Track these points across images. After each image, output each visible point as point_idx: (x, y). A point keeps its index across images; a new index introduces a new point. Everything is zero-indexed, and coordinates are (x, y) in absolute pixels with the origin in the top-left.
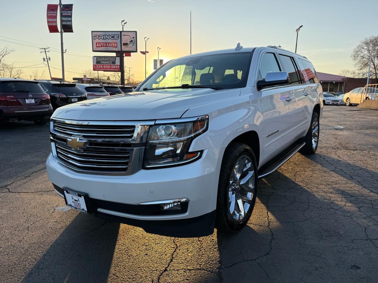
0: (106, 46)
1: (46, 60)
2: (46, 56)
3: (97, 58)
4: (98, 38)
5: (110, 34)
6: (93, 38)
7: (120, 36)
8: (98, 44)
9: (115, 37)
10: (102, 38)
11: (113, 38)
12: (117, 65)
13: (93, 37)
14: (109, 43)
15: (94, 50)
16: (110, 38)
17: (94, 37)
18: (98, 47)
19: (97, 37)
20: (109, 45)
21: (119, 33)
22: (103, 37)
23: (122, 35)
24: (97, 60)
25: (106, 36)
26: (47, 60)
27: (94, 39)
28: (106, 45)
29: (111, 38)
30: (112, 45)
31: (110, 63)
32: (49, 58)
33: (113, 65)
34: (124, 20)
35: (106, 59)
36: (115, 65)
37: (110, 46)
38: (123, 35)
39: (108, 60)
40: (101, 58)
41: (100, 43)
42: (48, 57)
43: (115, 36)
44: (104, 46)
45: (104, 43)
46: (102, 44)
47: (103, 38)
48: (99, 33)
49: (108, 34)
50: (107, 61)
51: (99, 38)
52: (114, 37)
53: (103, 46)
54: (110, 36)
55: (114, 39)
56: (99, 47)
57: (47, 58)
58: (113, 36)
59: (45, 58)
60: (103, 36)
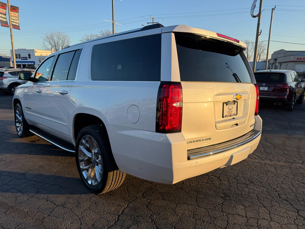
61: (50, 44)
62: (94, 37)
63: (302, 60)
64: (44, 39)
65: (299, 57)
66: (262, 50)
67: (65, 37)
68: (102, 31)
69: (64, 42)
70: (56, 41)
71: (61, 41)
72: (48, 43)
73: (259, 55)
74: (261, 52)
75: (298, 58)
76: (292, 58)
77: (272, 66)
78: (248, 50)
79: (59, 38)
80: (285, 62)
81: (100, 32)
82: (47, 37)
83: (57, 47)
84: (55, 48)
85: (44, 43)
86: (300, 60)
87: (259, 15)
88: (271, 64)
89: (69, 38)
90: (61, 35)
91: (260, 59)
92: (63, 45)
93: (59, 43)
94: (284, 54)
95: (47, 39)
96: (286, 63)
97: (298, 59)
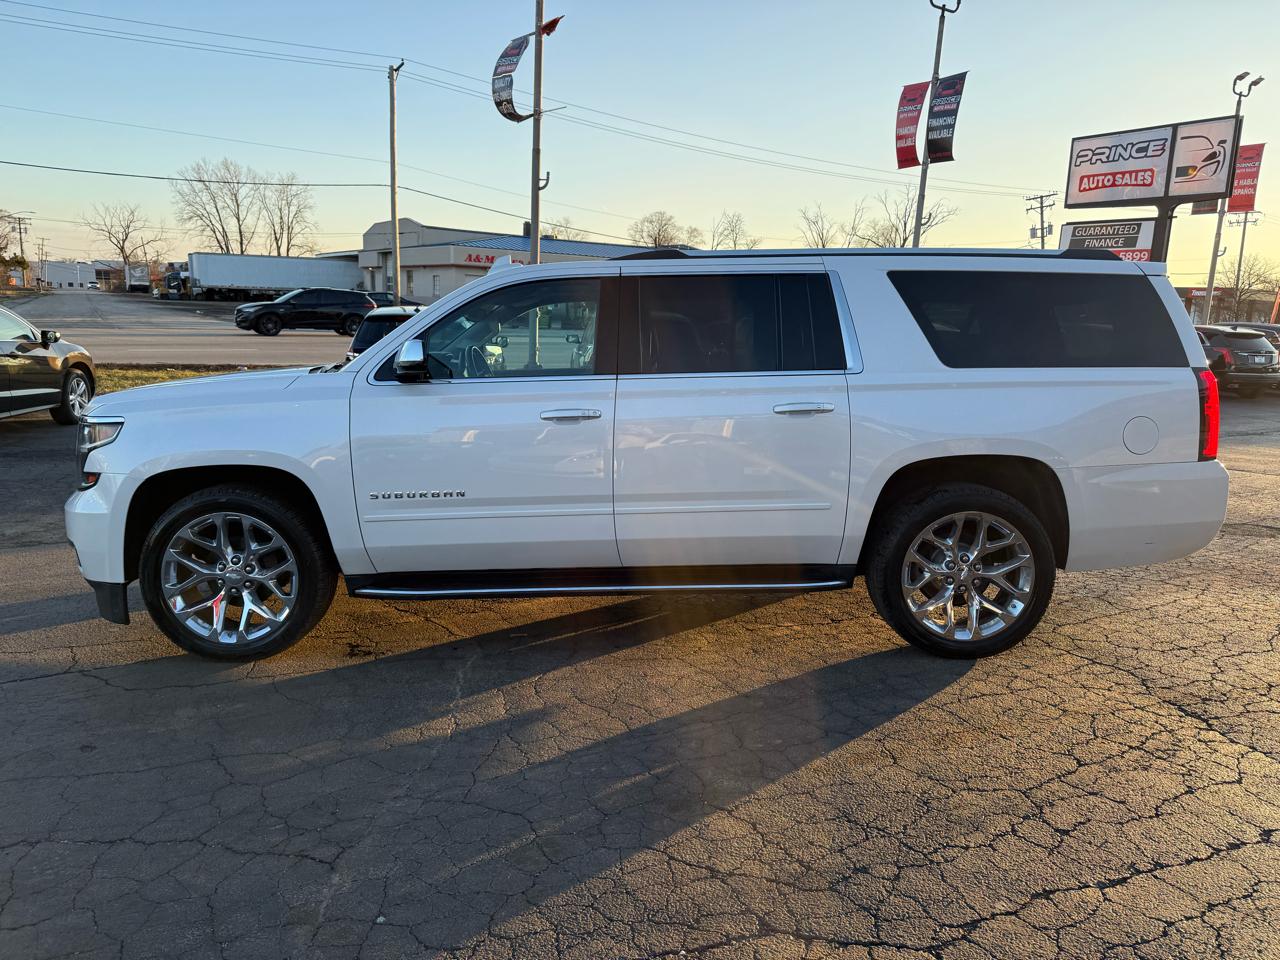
0: (1114, 185)
1: (1039, 233)
2: (1042, 222)
3: (1075, 229)
4: (1091, 160)
5: (1134, 138)
6: (1073, 162)
7: (1168, 144)
8: (1086, 180)
9: (1151, 148)
10: (1105, 159)
11: (1143, 154)
12: (1141, 251)
13: (1075, 157)
14: (1123, 173)
15: (1070, 202)
16: (1130, 156)
17: (1078, 157)
18: (1085, 190)
19: (1087, 155)
20: (1122, 179)
21: (1168, 133)
22: (1107, 154)
23: (1179, 138)
24: (1074, 235)
25: (1120, 149)
26: (1043, 233)
27: (1078, 163)
28: (1114, 180)
29: (1134, 154)
30: (1136, 179)
31: (1117, 242)
32: (1050, 226)
33: (1127, 251)
34: (1247, 74)
35: (1104, 230)
36: (1133, 252)
37: (1126, 185)
38: (1182, 138)
39: (1113, 234)
40: (1091, 227)
41: (1094, 176)
42: (1046, 225)
43: (1152, 144)
44: (1106, 187)
45: (1106, 175)
46: (1101, 178)
47: (1108, 157)
48: (1094, 144)
49: (1125, 140)
50: (1106, 239)
51: (1095, 158)
52: (1145, 149)
53: (1104, 186)
54: (1133, 145)
55: (1146, 156)
56: (1090, 189)
57: (1042, 229)
58: (1146, 144)
59: (1039, 226)
60: (1107, 151)
63: (482, 264)
65: (474, 252)
66: (293, 209)
73: (286, 228)
74: (292, 215)
75: (470, 256)
76: (453, 255)
77: (373, 278)
78: (238, 205)
80: (425, 267)
86: (477, 264)
87: (537, 115)
88: (367, 268)
91: (293, 242)
94: (419, 237)
96: (427, 270)
97: (470, 260)
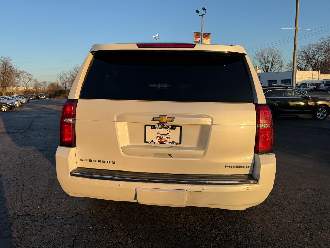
61: (259, 62)
62: (313, 47)
64: (254, 57)
67: (276, 52)
68: (323, 38)
69: (275, 58)
70: (266, 58)
71: (271, 58)
72: (258, 61)
79: (270, 54)
81: (320, 40)
82: (257, 55)
83: (266, 65)
84: (264, 65)
85: (254, 62)
89: (281, 53)
90: (272, 50)
92: (274, 61)
93: (269, 60)
95: (257, 57)
